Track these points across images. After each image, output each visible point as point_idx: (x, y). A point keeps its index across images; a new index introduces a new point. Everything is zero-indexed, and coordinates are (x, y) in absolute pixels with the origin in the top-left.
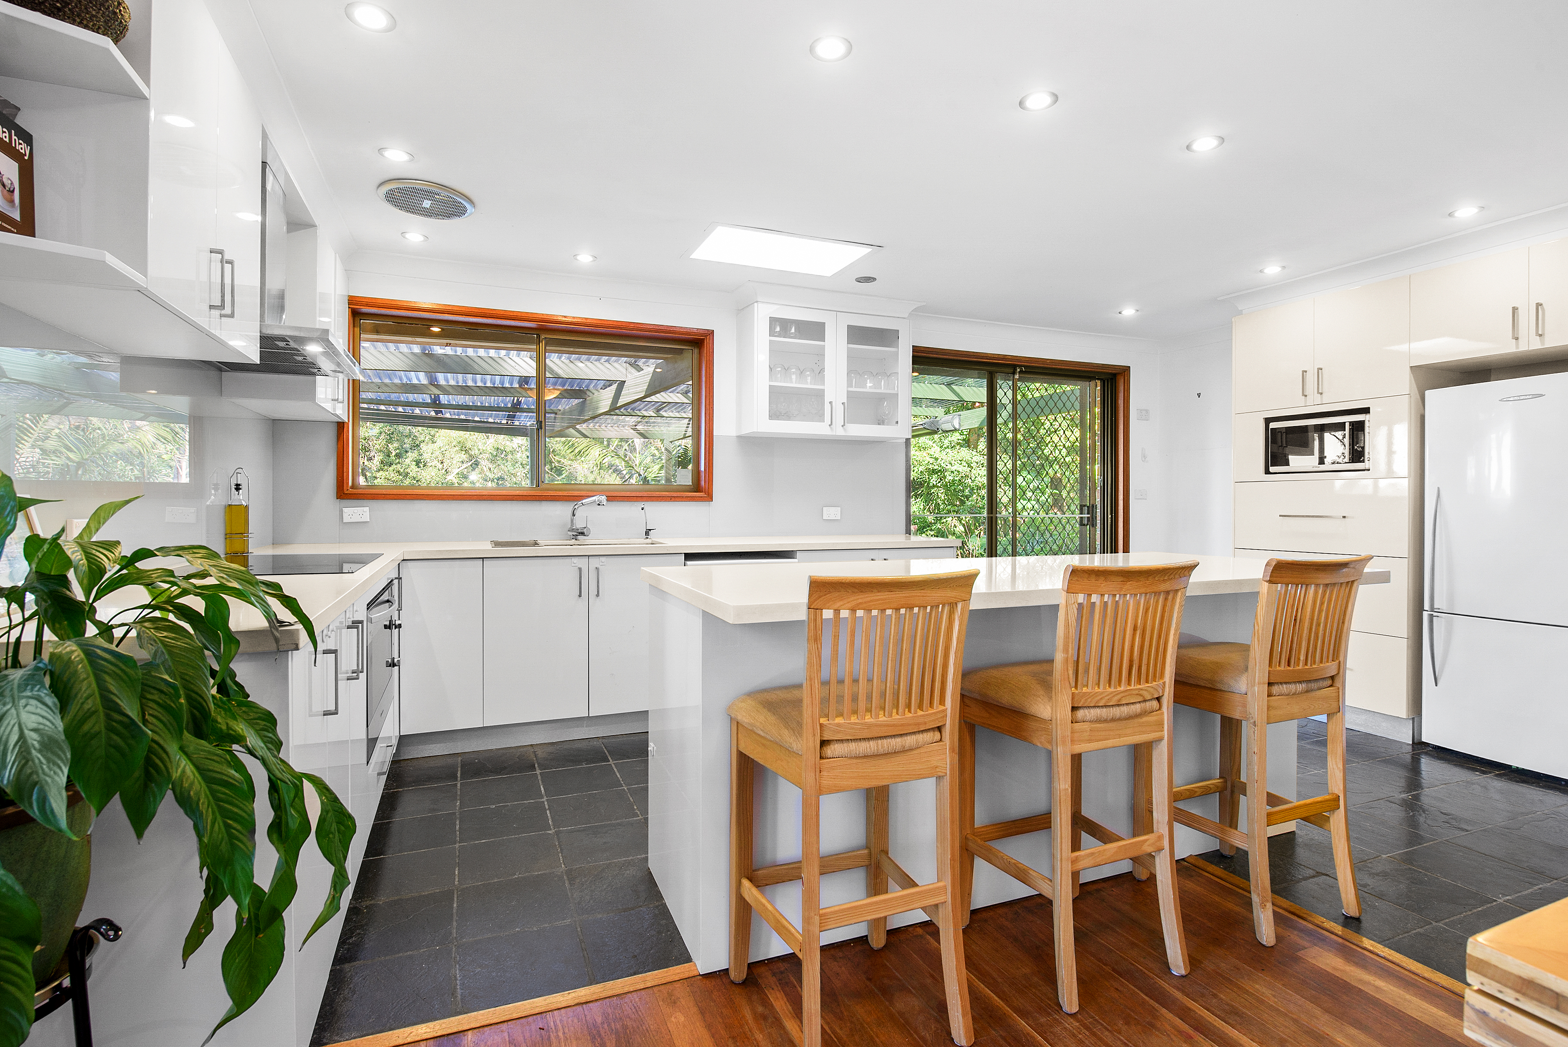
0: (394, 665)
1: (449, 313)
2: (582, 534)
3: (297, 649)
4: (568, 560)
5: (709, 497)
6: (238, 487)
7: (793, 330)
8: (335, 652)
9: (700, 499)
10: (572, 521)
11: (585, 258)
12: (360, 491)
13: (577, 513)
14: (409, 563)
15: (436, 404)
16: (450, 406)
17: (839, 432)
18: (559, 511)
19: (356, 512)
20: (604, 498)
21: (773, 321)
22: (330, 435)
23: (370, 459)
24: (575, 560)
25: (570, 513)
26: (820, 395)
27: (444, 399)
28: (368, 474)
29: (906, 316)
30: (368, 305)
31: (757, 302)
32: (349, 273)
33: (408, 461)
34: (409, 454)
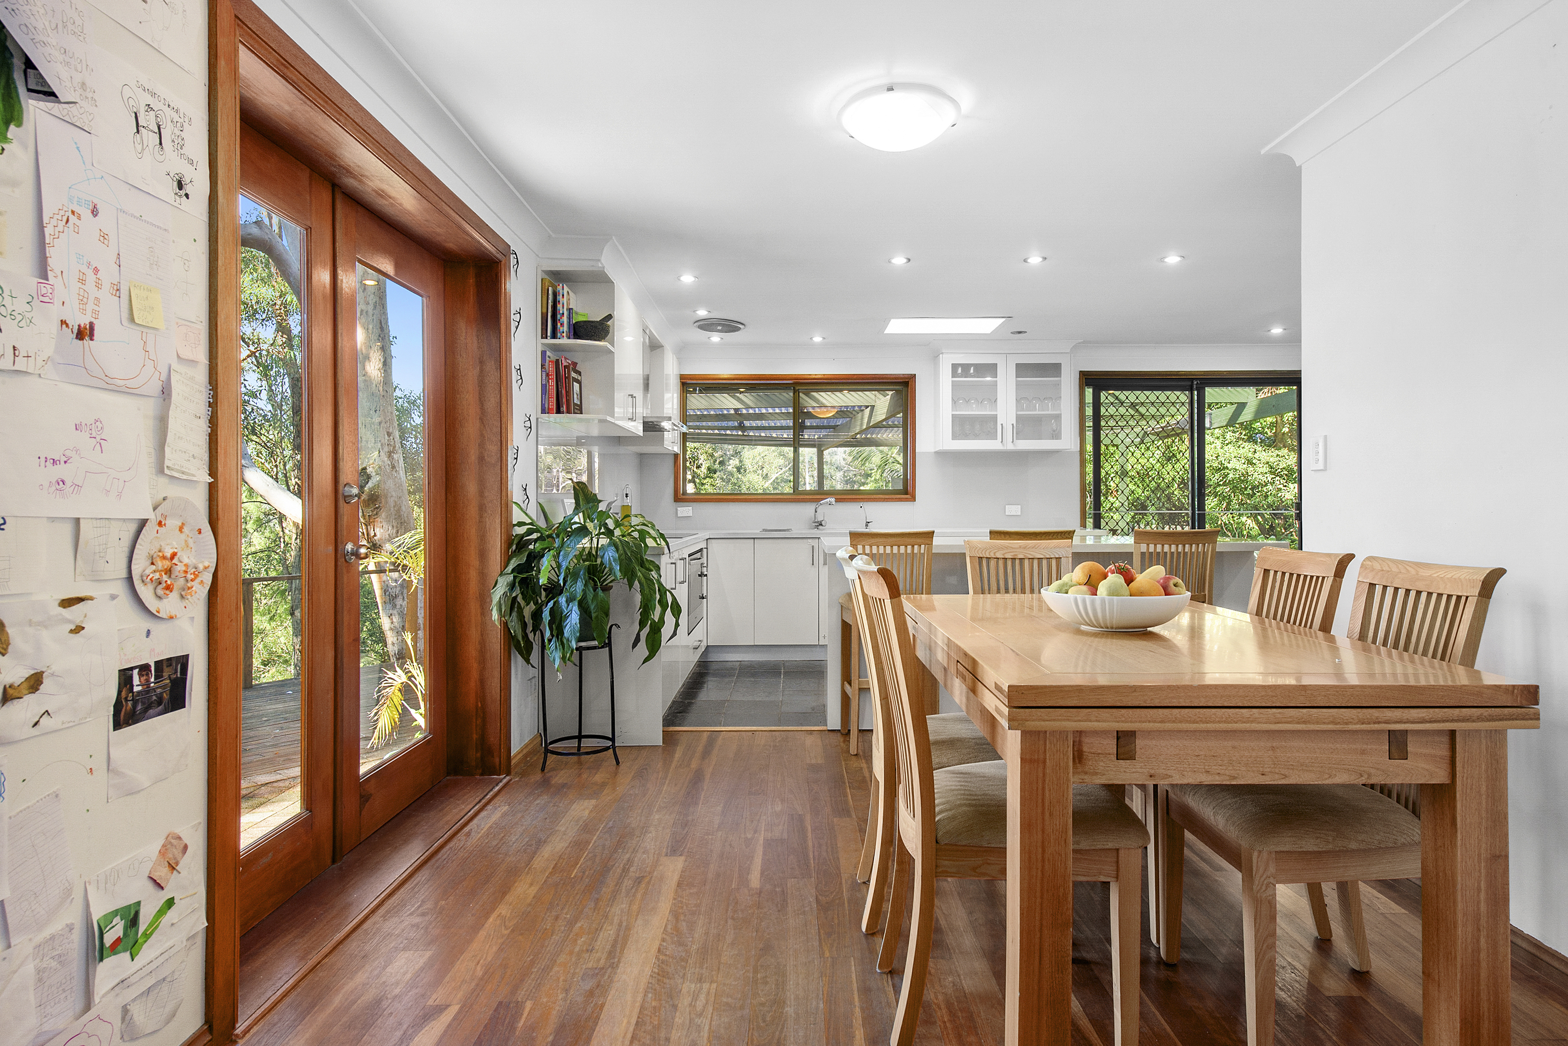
0: (703, 598)
1: (737, 379)
2: (821, 525)
3: (663, 554)
4: (805, 541)
5: (913, 499)
6: (627, 495)
7: (972, 371)
8: (675, 563)
9: (906, 500)
10: (815, 515)
11: (817, 339)
12: (687, 497)
13: (818, 510)
14: (713, 541)
15: (742, 427)
16: (752, 428)
17: (1010, 447)
18: (807, 510)
19: (685, 510)
20: (833, 500)
21: (955, 367)
22: (670, 461)
23: (698, 467)
24: (810, 541)
25: (814, 511)
26: (994, 418)
27: (747, 423)
28: (697, 481)
29: (1068, 351)
30: (691, 379)
31: (942, 353)
32: (680, 361)
33: (730, 468)
34: (731, 462)
